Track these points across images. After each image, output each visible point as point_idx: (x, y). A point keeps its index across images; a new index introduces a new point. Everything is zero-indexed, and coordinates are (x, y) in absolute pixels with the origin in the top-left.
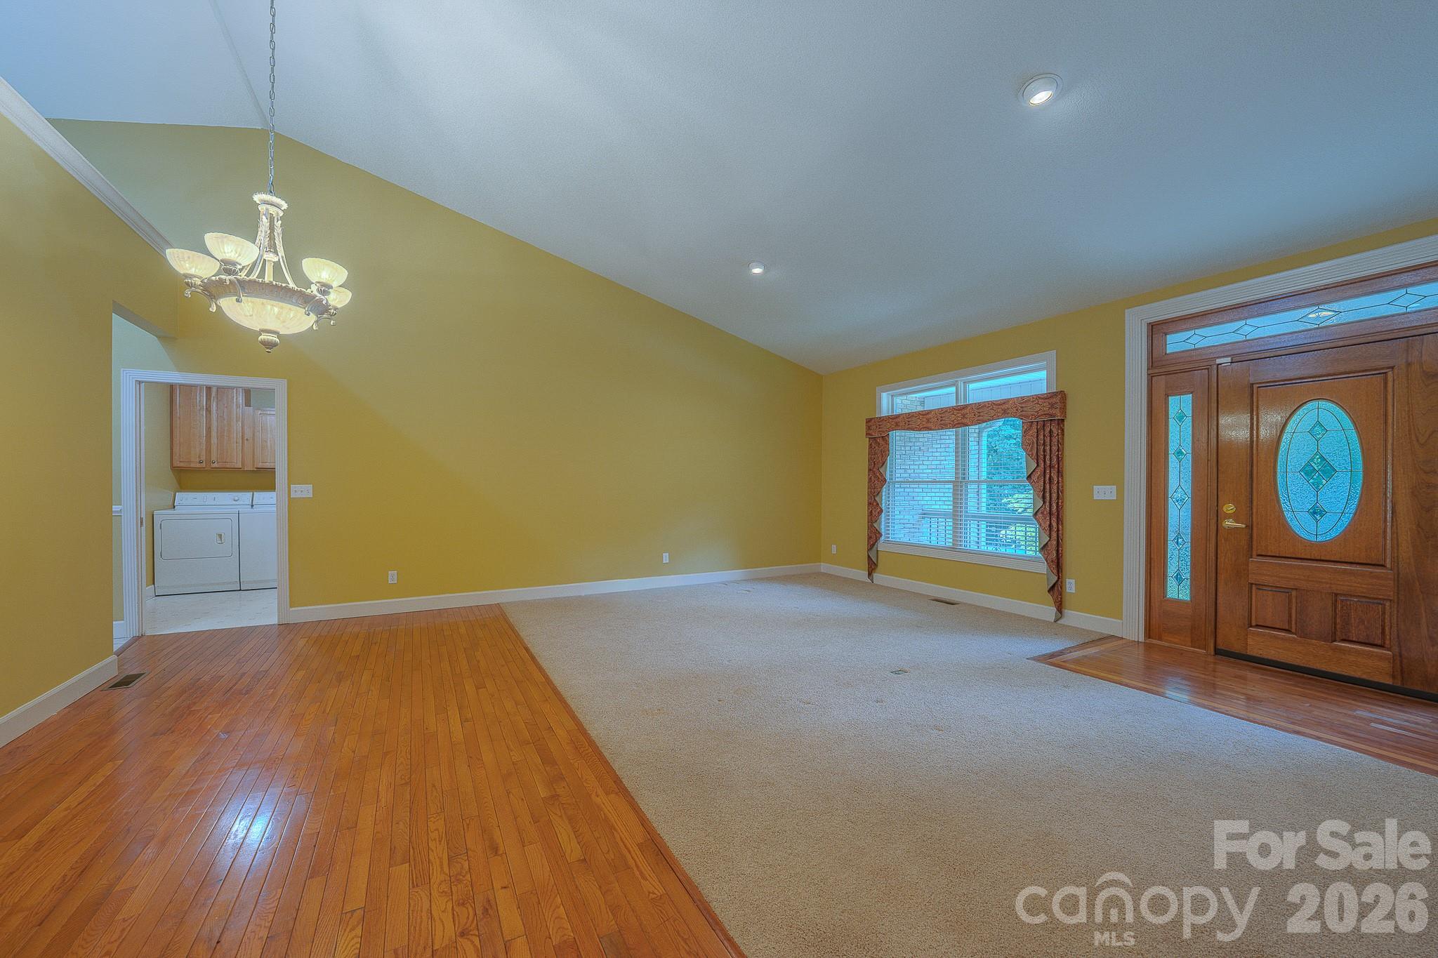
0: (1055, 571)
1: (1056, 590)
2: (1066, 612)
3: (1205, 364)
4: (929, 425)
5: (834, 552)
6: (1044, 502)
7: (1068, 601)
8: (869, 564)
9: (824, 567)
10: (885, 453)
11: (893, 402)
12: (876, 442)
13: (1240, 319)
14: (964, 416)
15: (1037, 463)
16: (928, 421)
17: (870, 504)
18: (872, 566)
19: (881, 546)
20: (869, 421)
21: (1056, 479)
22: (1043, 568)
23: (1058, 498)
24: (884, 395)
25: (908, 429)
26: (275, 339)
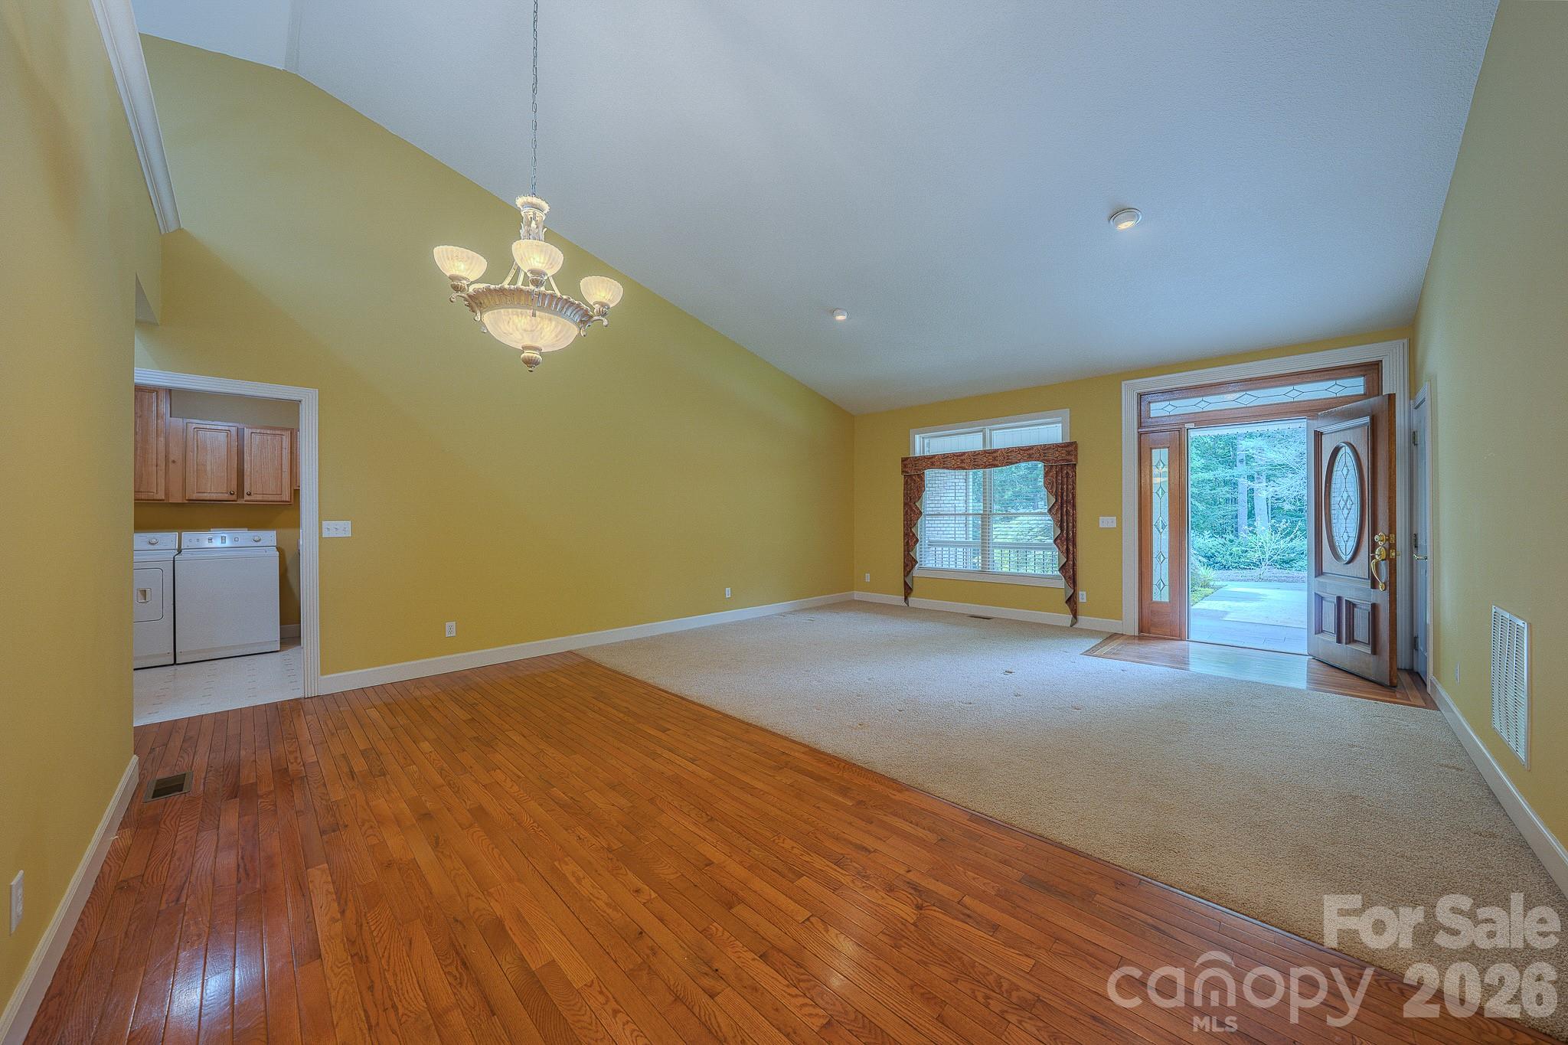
0: (1072, 586)
1: (1072, 601)
2: (1079, 617)
3: (1177, 427)
4: (963, 465)
5: (868, 580)
6: (1062, 531)
7: (1080, 608)
8: (905, 589)
9: (858, 595)
10: (920, 489)
11: (925, 444)
12: (912, 479)
13: (1200, 396)
14: (995, 459)
15: (1056, 499)
16: (962, 461)
17: (906, 535)
18: (908, 590)
19: (916, 572)
20: (904, 460)
21: (1071, 512)
22: (1061, 583)
23: (1073, 528)
24: (917, 437)
25: (944, 468)
26: (535, 355)
